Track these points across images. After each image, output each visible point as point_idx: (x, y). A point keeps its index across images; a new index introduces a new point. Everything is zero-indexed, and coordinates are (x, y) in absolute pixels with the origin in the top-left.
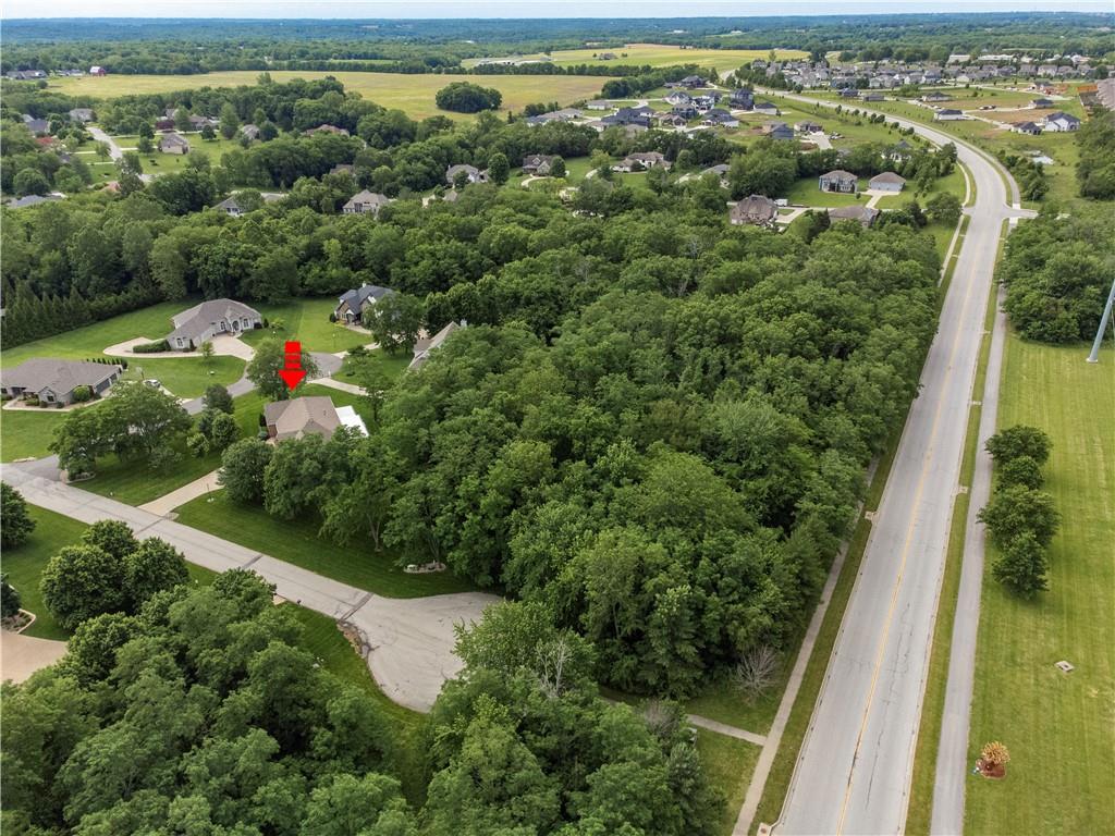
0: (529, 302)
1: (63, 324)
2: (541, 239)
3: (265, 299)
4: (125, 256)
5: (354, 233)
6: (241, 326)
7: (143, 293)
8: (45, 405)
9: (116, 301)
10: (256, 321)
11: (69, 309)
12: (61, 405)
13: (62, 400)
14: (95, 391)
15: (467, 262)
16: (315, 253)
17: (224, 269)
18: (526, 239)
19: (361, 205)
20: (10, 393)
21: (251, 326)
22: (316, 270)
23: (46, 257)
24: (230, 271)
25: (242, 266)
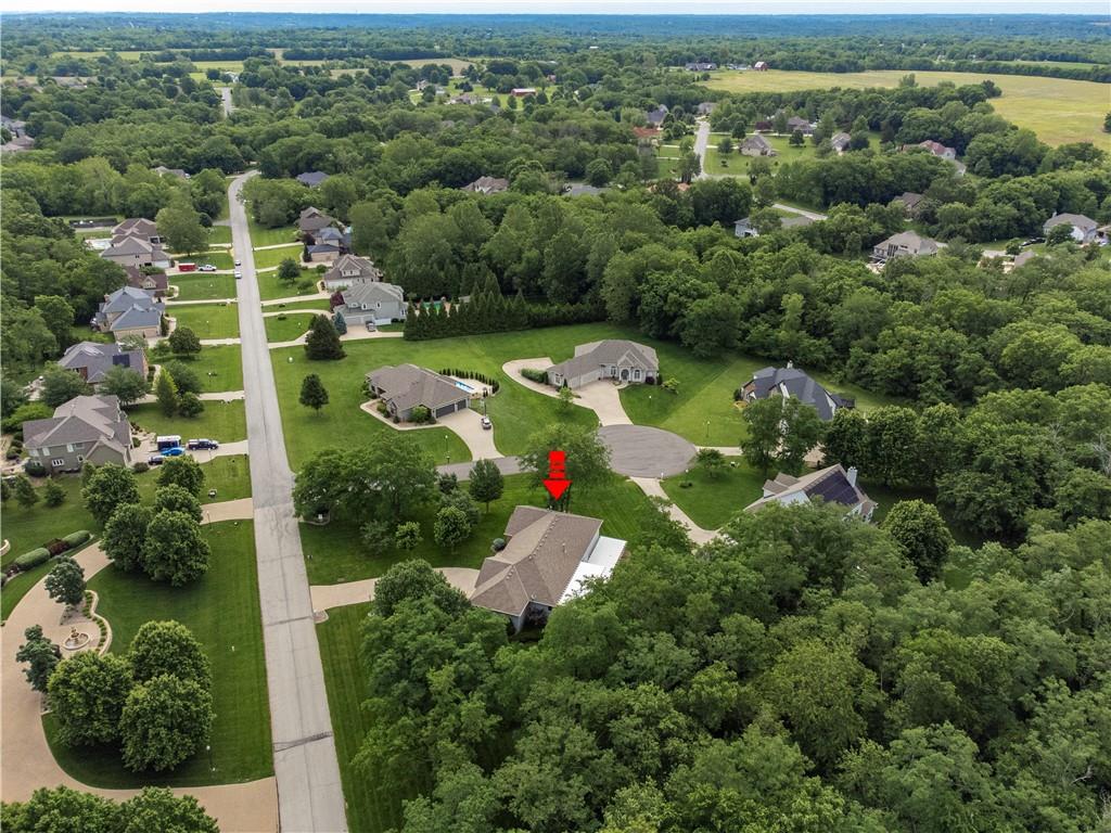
0: (986, 466)
1: (497, 325)
2: (1085, 363)
3: (690, 346)
4: (587, 267)
5: (832, 290)
6: (631, 377)
7: (586, 307)
8: (388, 415)
9: (557, 312)
10: (650, 375)
11: (509, 311)
12: (397, 421)
13: (400, 416)
14: (434, 415)
15: (958, 364)
16: (773, 305)
17: (662, 303)
18: (1063, 357)
19: (896, 248)
20: (376, 392)
21: (642, 379)
22: (763, 327)
23: (527, 254)
24: (666, 308)
25: (680, 305)
